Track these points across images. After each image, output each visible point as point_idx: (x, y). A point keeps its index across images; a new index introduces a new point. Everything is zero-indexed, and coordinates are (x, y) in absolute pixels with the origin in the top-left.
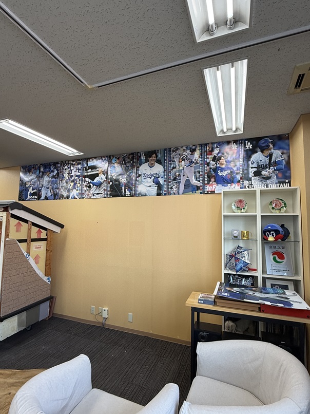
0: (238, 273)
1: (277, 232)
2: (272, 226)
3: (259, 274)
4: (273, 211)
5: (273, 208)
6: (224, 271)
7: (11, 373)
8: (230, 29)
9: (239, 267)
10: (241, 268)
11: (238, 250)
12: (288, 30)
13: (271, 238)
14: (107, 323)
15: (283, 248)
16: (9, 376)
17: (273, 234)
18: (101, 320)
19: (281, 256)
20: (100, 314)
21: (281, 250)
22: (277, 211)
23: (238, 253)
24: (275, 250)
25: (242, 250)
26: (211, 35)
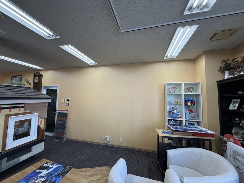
0: (174, 119)
1: (192, 101)
2: (189, 99)
3: (183, 119)
4: (189, 92)
5: (188, 91)
6: (168, 118)
7: (86, 170)
8: (201, 10)
9: (174, 116)
10: (176, 117)
11: (173, 109)
12: (224, 13)
13: (189, 104)
14: (109, 143)
15: (193, 108)
16: (86, 171)
17: (190, 102)
18: (106, 142)
19: (192, 112)
20: (106, 139)
21: (192, 109)
22: (190, 92)
23: (174, 110)
24: (189, 109)
25: (175, 109)
26: (191, 12)
